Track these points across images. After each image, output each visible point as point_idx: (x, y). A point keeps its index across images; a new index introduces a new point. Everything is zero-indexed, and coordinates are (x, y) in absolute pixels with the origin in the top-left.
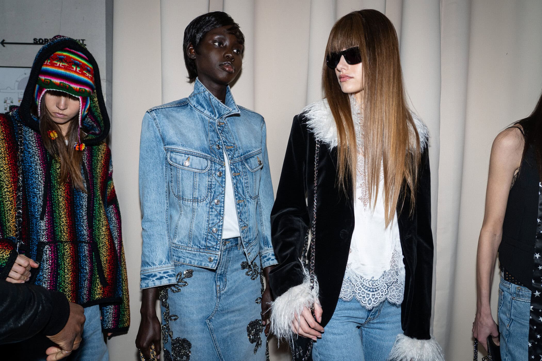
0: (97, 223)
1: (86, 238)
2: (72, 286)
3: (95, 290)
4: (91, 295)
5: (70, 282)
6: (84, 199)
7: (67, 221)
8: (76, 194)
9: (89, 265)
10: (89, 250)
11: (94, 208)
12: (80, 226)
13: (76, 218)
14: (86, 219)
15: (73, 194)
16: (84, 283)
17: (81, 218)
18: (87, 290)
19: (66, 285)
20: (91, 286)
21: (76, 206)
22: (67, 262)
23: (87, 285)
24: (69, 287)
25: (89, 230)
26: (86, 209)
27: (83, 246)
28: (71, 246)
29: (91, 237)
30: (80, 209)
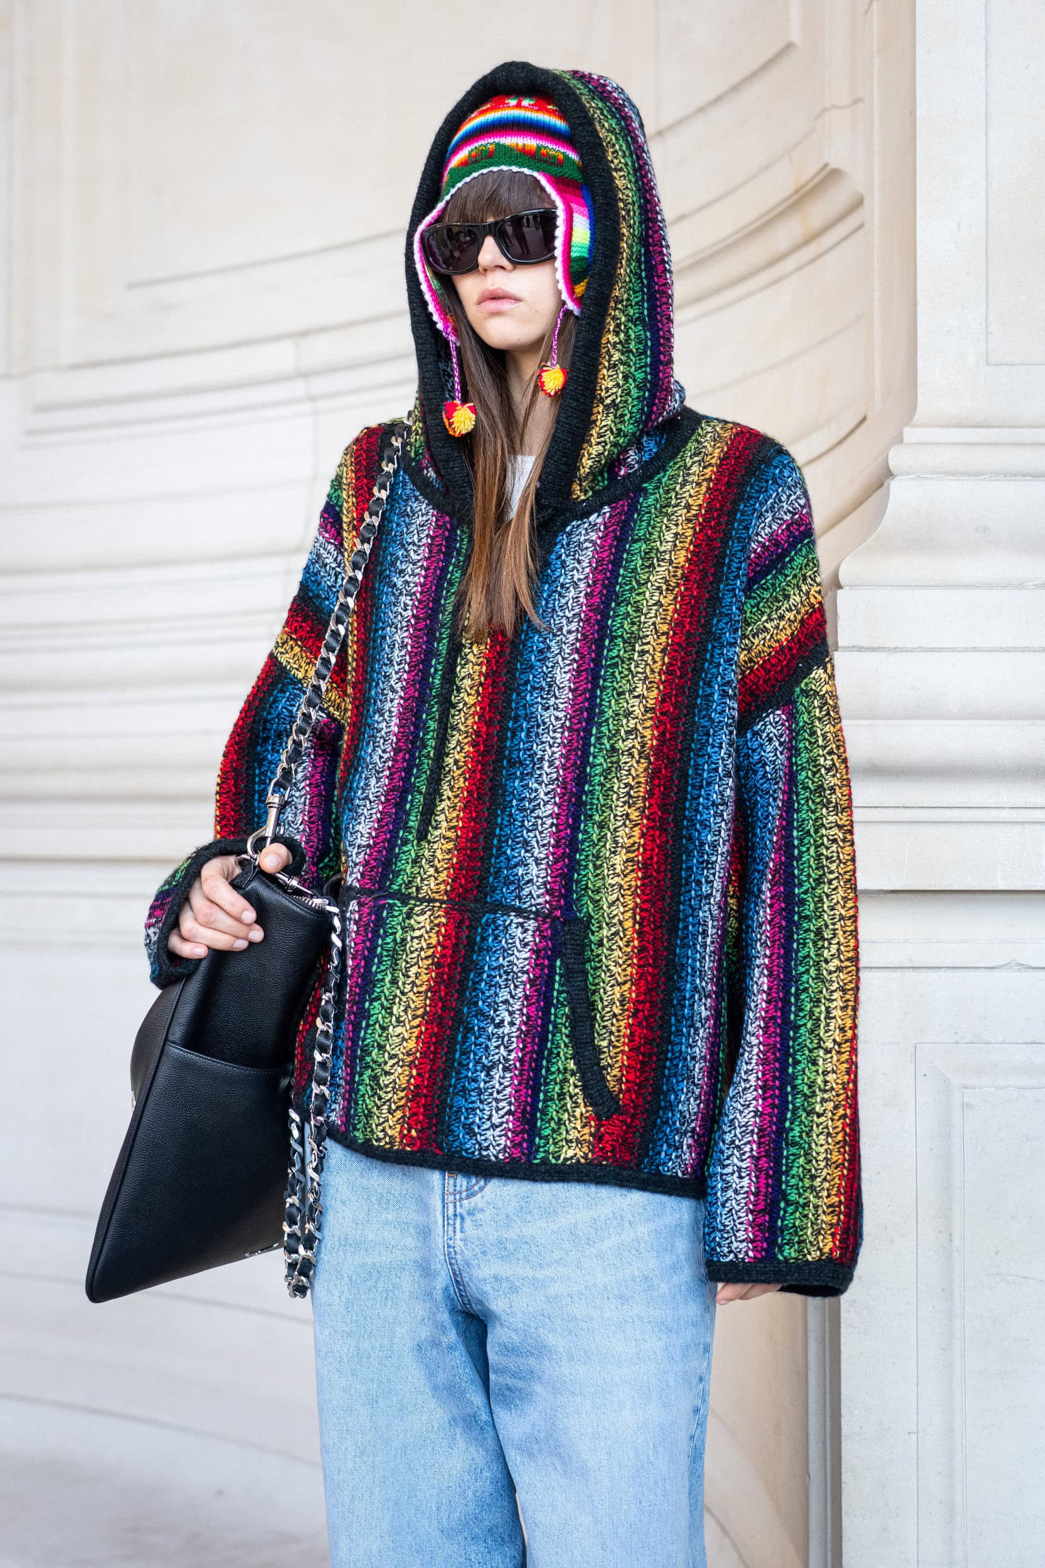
0: (595, 837)
1: (536, 895)
2: (414, 1072)
3: (560, 1122)
4: (537, 1140)
5: (408, 1055)
6: (551, 733)
7: (458, 821)
8: (519, 716)
9: (521, 1010)
10: (536, 944)
11: (588, 769)
12: (518, 843)
13: (499, 812)
14: (551, 815)
15: (505, 717)
16: (483, 1075)
17: (526, 810)
18: (509, 1113)
19: (386, 1063)
20: (536, 1099)
21: (509, 762)
22: (409, 977)
23: (509, 1090)
24: (396, 1074)
25: (556, 862)
26: (555, 776)
27: (506, 928)
28: (444, 920)
29: (560, 892)
30: (527, 774)
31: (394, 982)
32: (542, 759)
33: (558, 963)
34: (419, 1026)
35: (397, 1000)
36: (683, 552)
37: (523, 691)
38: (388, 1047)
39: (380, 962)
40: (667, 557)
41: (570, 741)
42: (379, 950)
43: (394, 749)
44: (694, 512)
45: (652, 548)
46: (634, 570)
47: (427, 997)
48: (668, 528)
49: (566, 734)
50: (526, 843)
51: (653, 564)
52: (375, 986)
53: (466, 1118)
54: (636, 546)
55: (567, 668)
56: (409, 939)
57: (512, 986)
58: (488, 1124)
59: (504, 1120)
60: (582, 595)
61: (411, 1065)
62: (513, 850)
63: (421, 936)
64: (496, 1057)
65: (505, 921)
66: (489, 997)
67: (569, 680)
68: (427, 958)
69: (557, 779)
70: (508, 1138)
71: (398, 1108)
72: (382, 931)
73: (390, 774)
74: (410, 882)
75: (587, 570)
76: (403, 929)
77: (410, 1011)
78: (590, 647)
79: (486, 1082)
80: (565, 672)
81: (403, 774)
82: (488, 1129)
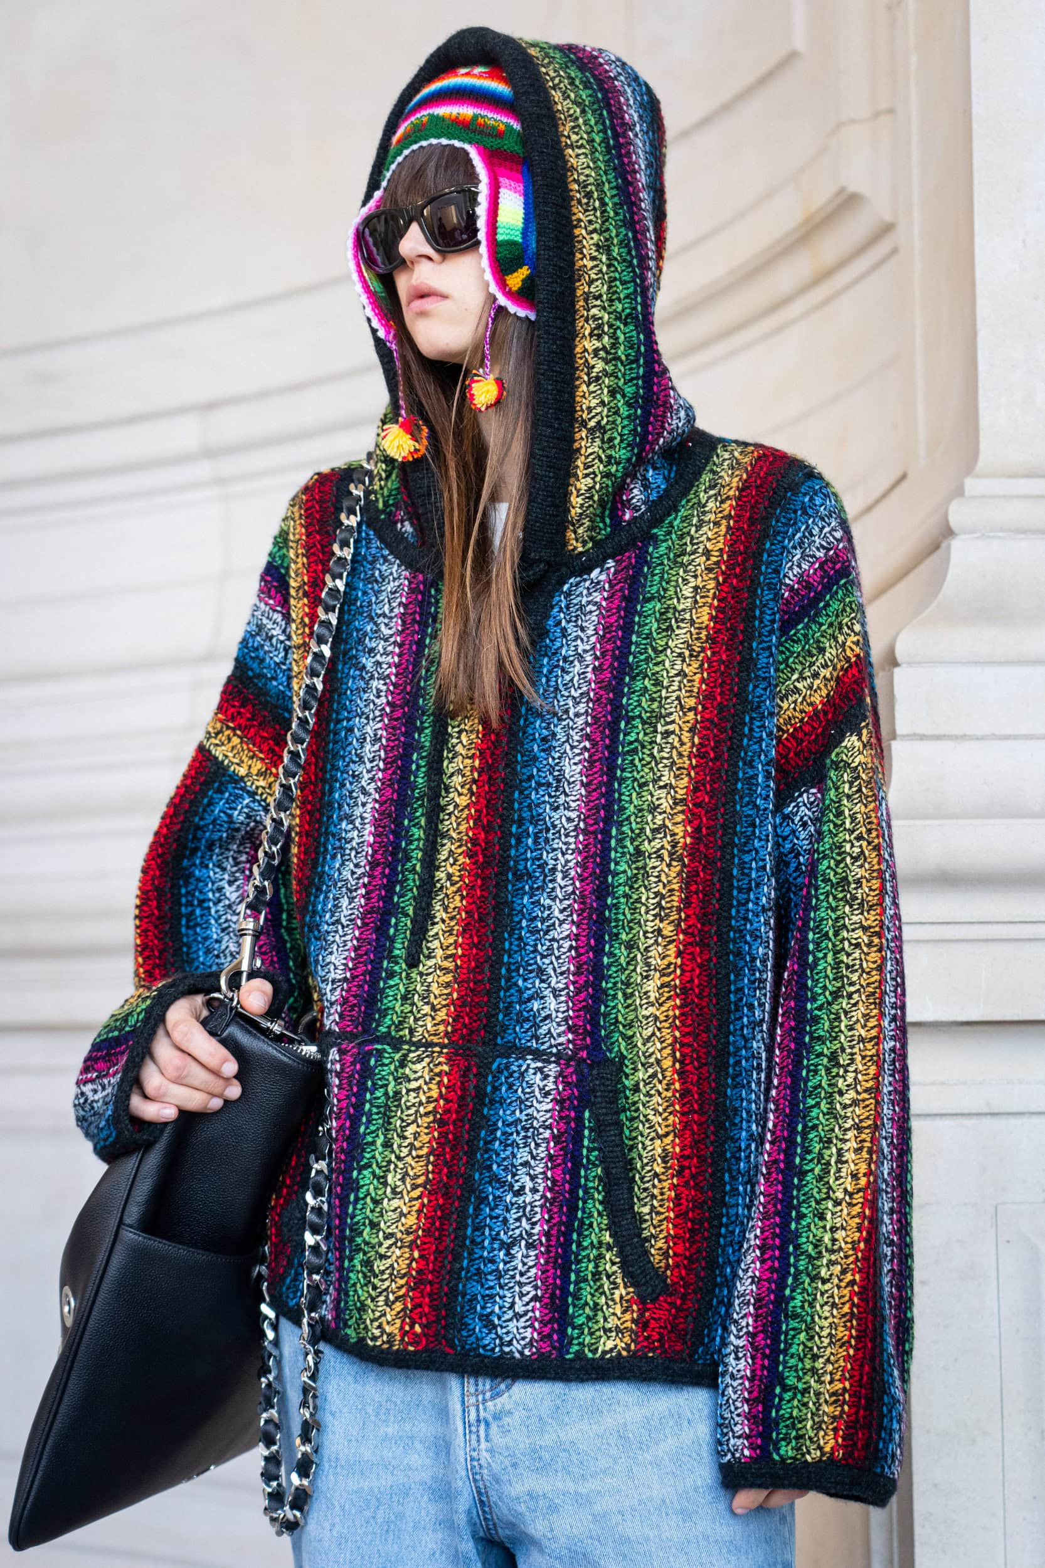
1: (557, 1034)
2: (416, 1254)
3: (596, 1308)
4: (569, 1330)
5: (408, 1233)
6: (563, 837)
7: (456, 948)
8: (524, 818)
9: (544, 1173)
10: (559, 1093)
11: (610, 879)
12: (531, 972)
13: (506, 935)
14: (568, 936)
15: (507, 820)
16: (502, 1254)
17: (538, 932)
18: (535, 1298)
19: (381, 1244)
20: (566, 1281)
21: (514, 874)
22: (405, 1138)
23: (534, 1271)
24: (394, 1258)
25: (578, 992)
26: (570, 889)
27: (522, 1074)
28: (446, 1068)
29: (585, 1029)
30: (538, 889)
31: (387, 1144)
32: (554, 870)
33: (587, 1114)
34: (420, 1197)
35: (392, 1167)
36: (706, 609)
37: (526, 789)
38: (382, 1225)
39: (369, 1122)
40: (687, 616)
41: (586, 846)
42: (367, 1106)
43: (369, 863)
44: (714, 559)
45: (669, 607)
46: (649, 636)
47: (428, 1162)
48: (686, 582)
49: (581, 838)
50: (541, 971)
51: (671, 626)
52: (364, 1150)
53: (483, 1308)
54: (649, 606)
55: (577, 758)
56: (404, 1091)
57: (533, 1145)
58: (510, 1314)
59: (530, 1307)
60: (589, 669)
61: (412, 1246)
62: (525, 980)
63: (419, 1088)
64: (517, 1232)
65: (520, 1066)
66: (504, 1159)
67: (581, 773)
68: (427, 1114)
69: (573, 893)
70: (534, 1329)
71: (397, 1299)
72: (369, 1083)
73: (367, 893)
74: (401, 1023)
75: (593, 639)
76: (395, 1080)
77: (408, 1180)
78: (603, 732)
79: (506, 1263)
80: (575, 764)
81: (383, 893)
82: (510, 1320)
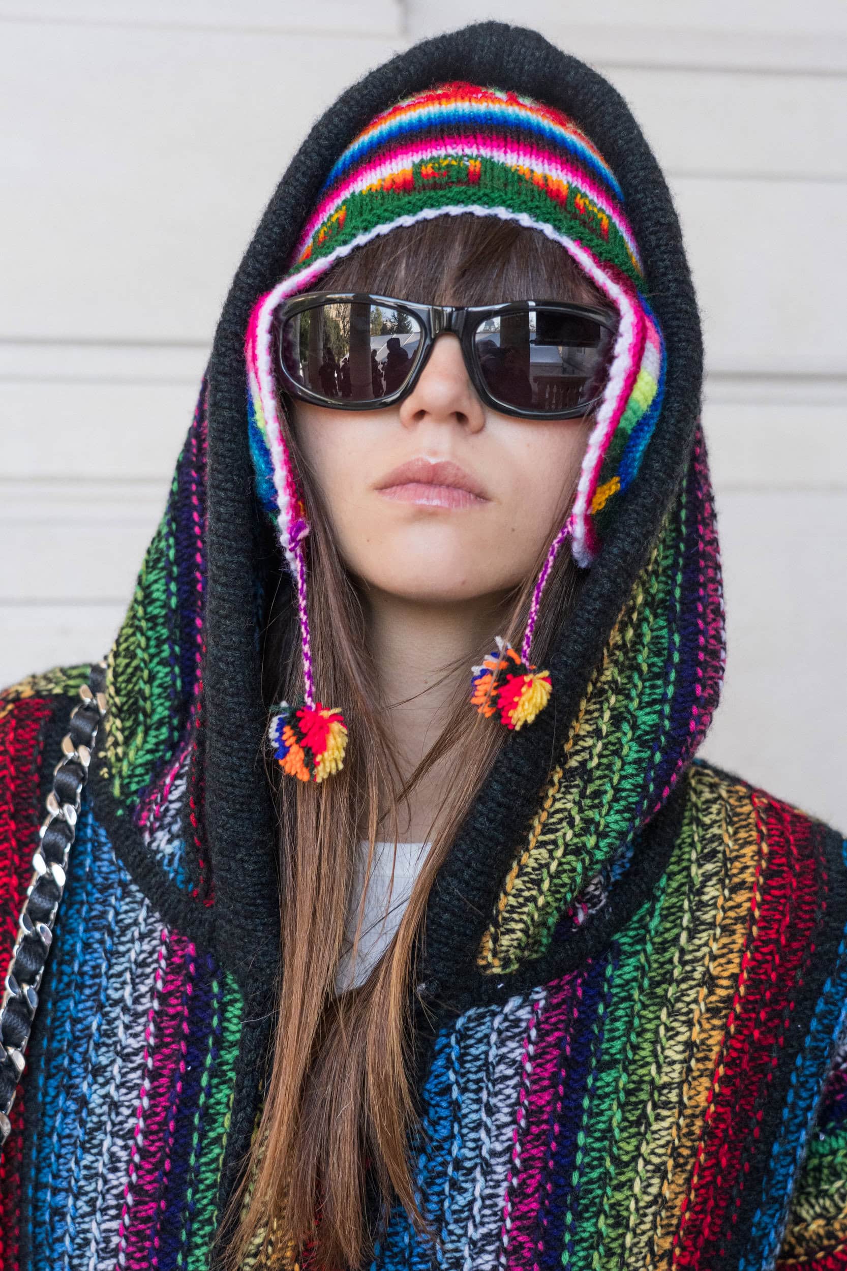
36: (705, 1082)
40: (673, 1097)
44: (722, 993)
45: (641, 1082)
46: (607, 1134)
48: (672, 1033)
51: (644, 1115)
54: (607, 1077)
60: (502, 1191)
75: (509, 1132)
